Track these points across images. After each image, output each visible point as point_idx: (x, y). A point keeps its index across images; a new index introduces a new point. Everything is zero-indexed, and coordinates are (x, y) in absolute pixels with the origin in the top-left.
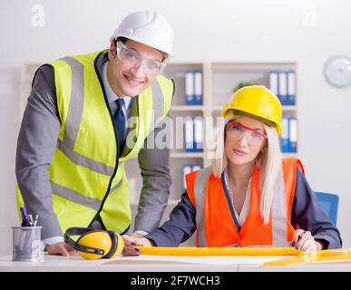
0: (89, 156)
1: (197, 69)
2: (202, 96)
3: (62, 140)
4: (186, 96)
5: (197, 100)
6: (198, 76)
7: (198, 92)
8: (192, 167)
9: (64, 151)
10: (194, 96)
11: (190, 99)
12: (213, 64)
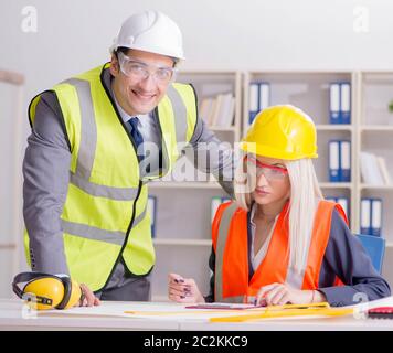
0: (109, 184)
1: (344, 79)
2: (350, 112)
3: (74, 171)
4: (331, 113)
5: (344, 118)
6: (345, 88)
7: (345, 108)
8: (336, 199)
9: (77, 185)
10: (340, 113)
11: (335, 115)
12: (364, 74)
